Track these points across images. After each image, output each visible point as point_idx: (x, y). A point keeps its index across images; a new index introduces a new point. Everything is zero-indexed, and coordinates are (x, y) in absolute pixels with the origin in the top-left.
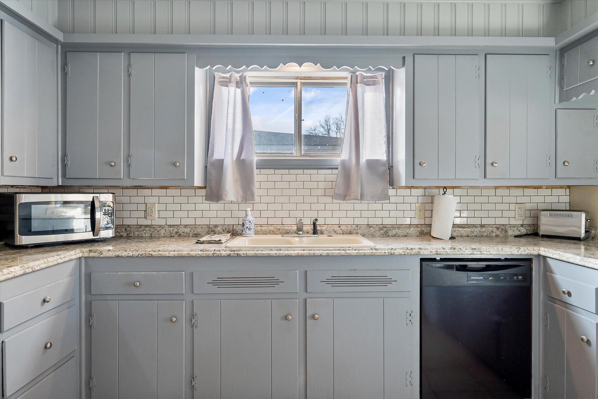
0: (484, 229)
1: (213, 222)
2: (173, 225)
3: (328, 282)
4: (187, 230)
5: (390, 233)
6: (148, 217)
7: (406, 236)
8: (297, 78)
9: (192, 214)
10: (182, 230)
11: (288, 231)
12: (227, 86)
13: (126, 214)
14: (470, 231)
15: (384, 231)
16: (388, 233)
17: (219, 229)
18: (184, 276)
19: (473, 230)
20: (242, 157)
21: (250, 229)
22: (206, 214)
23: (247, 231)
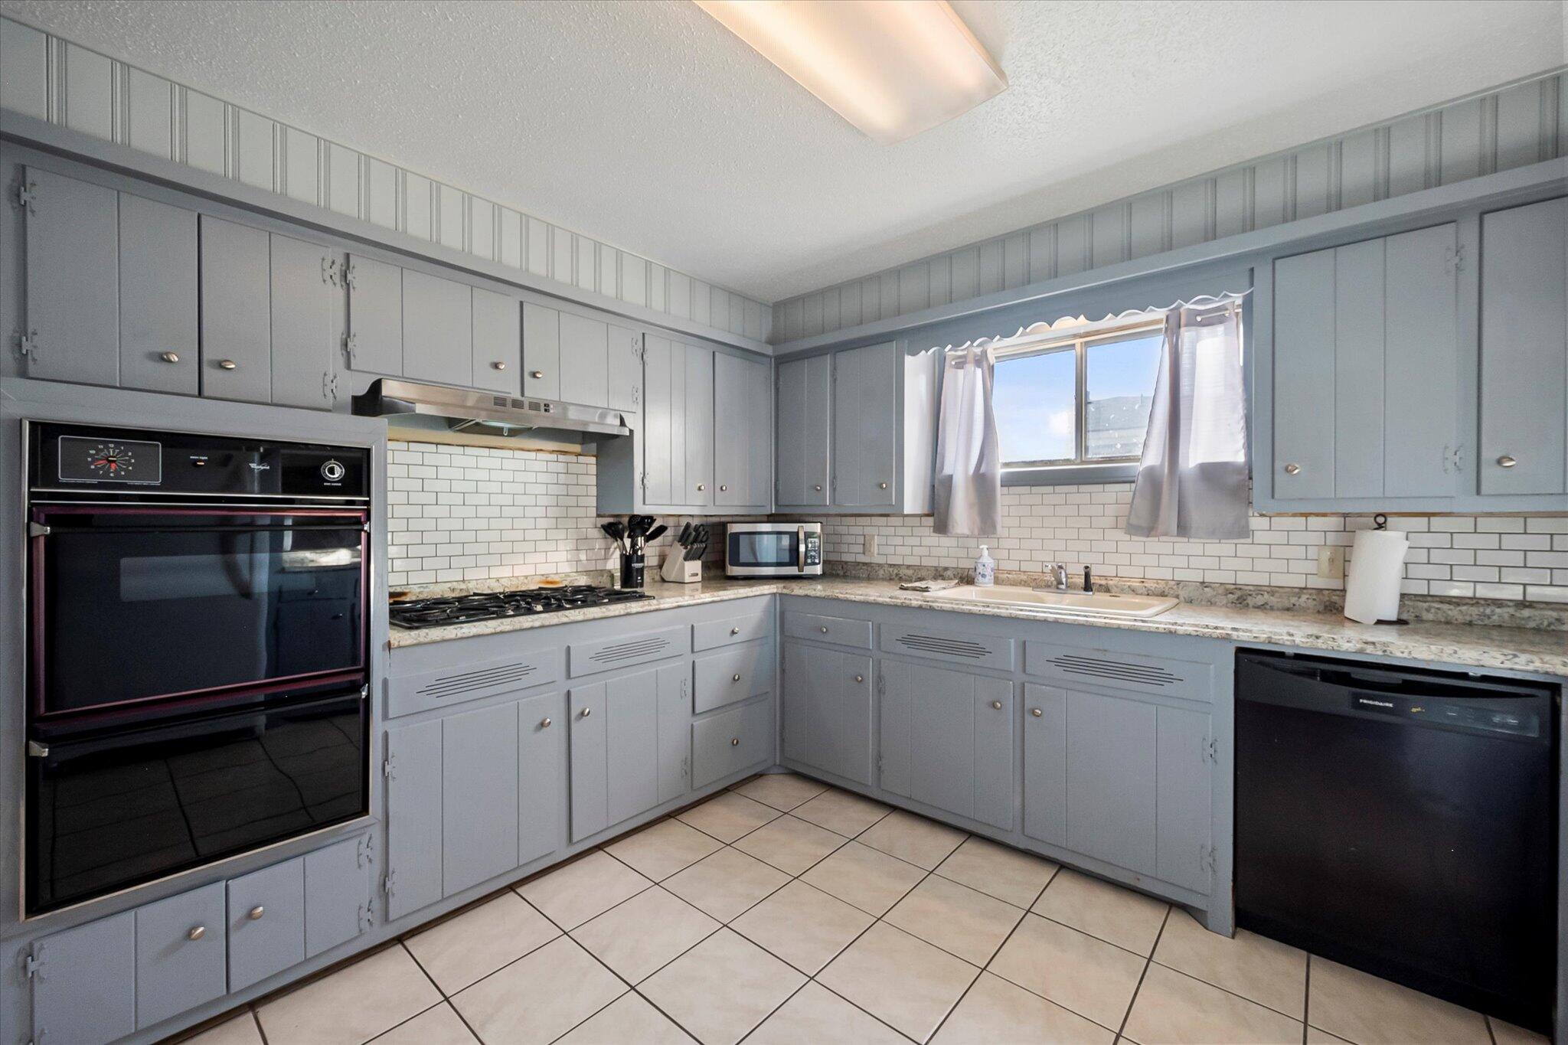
0: (1526, 613)
1: (945, 563)
2: (894, 565)
3: (1058, 662)
4: (910, 572)
5: (1250, 601)
6: (866, 554)
7: (1288, 609)
8: (1075, 336)
9: (917, 551)
10: (904, 572)
11: (1049, 583)
12: (962, 368)
13: (844, 548)
14: (1477, 613)
15: (1236, 596)
16: (1245, 600)
17: (949, 573)
18: (871, 627)
19: (1488, 611)
20: (982, 470)
21: (984, 576)
22: (934, 551)
23: (980, 578)
